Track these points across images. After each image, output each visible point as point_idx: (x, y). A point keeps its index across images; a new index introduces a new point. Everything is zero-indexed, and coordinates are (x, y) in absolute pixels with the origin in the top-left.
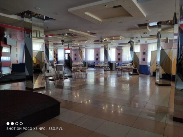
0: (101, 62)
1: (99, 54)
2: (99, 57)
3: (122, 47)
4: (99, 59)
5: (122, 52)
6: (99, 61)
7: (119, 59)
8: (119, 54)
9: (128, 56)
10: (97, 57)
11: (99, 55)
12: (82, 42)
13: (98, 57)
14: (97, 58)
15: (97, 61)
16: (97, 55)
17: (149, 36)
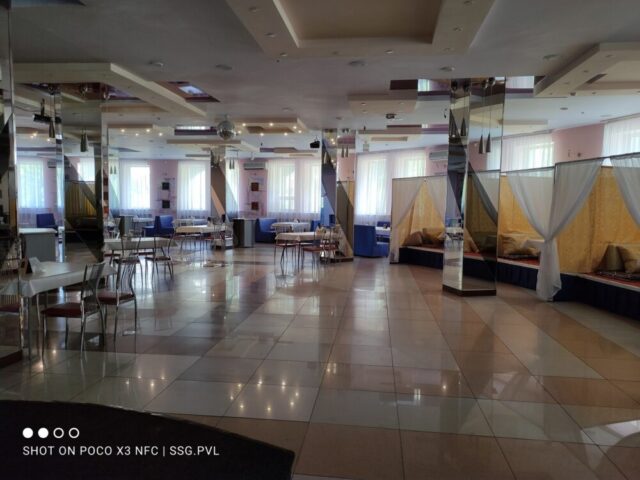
0: (182, 217)
1: (171, 183)
2: (175, 197)
3: (265, 160)
4: (175, 203)
5: (264, 180)
6: (175, 212)
7: (255, 206)
8: (255, 187)
9: (287, 195)
10: (165, 195)
11: (175, 188)
12: (123, 131)
13: (169, 195)
14: (165, 198)
15: (166, 210)
16: (166, 186)
17: (385, 128)
